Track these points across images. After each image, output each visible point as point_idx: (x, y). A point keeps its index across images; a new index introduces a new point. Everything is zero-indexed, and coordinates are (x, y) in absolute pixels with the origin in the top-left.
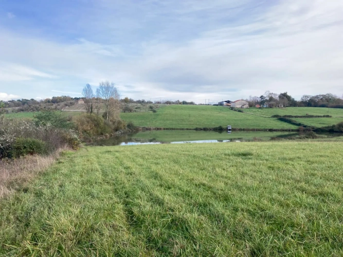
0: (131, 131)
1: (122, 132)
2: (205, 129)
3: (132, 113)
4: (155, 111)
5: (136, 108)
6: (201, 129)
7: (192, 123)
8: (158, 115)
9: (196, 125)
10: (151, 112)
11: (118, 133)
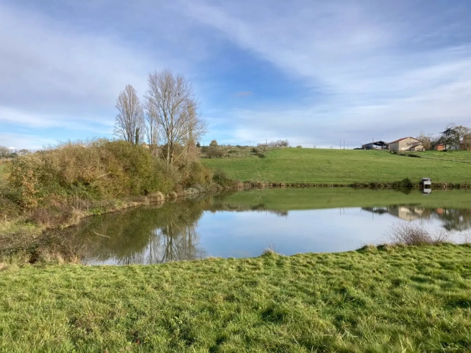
0: (221, 188)
1: (202, 189)
2: (373, 186)
3: (223, 160)
4: (262, 156)
5: (230, 152)
6: (366, 186)
7: (341, 174)
8: (269, 161)
9: (350, 177)
10: (256, 158)
11: (191, 192)
